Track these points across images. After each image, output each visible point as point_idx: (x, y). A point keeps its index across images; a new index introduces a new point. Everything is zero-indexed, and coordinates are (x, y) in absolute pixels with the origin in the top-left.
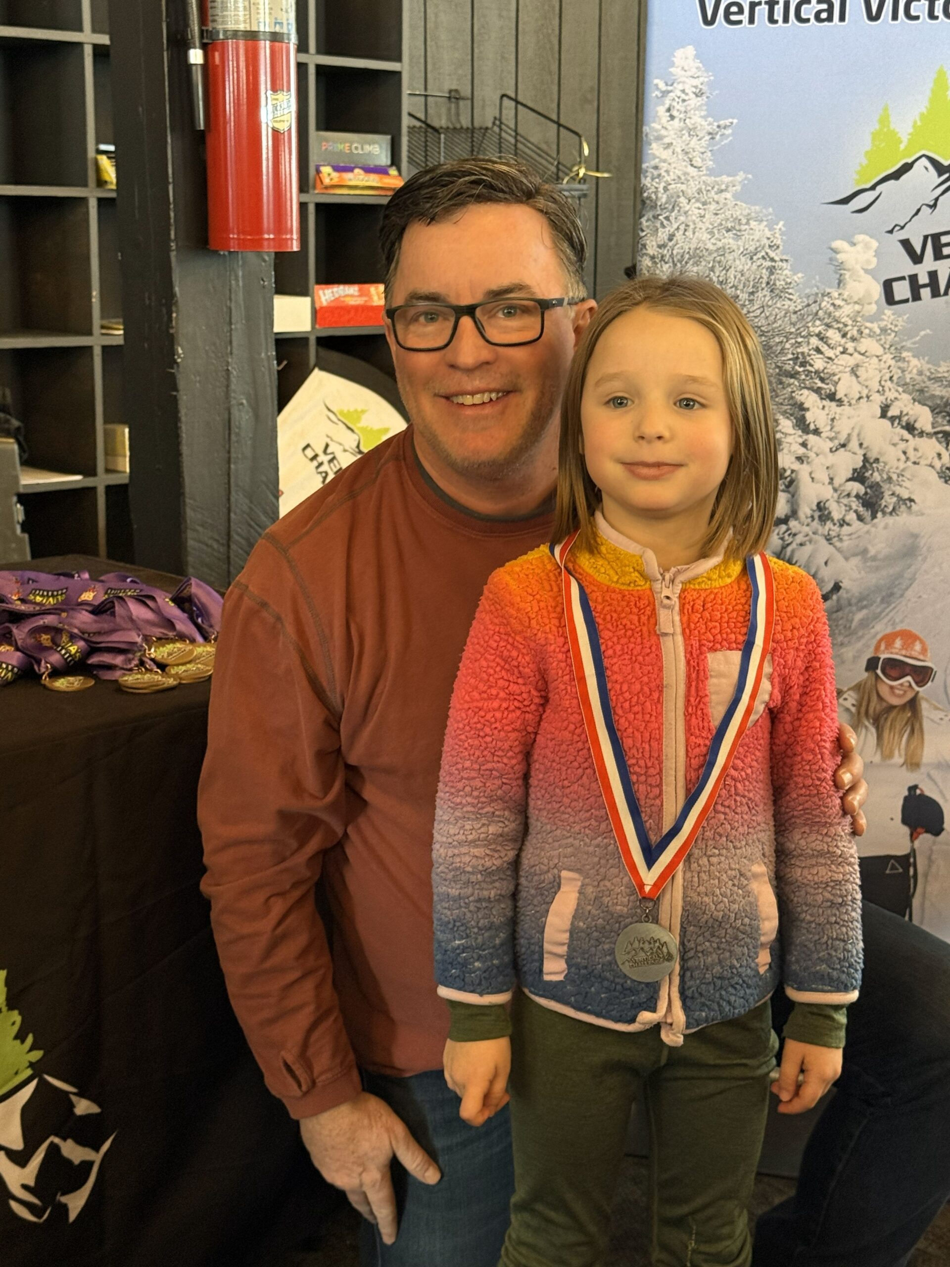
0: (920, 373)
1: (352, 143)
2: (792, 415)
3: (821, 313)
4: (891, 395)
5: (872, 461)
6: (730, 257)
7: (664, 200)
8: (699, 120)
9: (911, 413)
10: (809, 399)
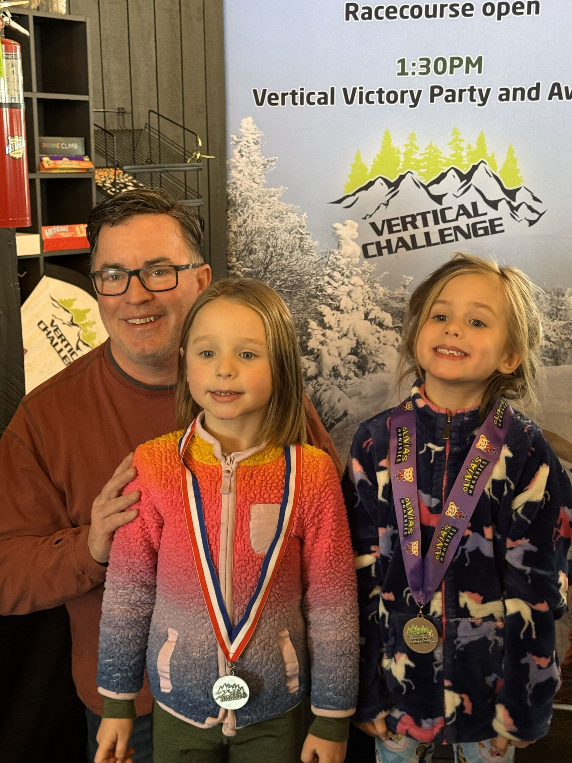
0: (385, 295)
1: (61, 143)
2: (316, 319)
3: (329, 263)
4: (370, 307)
5: (361, 343)
6: (278, 232)
7: (240, 201)
8: (257, 158)
9: (381, 317)
10: (325, 310)
